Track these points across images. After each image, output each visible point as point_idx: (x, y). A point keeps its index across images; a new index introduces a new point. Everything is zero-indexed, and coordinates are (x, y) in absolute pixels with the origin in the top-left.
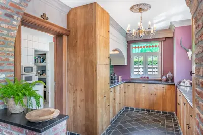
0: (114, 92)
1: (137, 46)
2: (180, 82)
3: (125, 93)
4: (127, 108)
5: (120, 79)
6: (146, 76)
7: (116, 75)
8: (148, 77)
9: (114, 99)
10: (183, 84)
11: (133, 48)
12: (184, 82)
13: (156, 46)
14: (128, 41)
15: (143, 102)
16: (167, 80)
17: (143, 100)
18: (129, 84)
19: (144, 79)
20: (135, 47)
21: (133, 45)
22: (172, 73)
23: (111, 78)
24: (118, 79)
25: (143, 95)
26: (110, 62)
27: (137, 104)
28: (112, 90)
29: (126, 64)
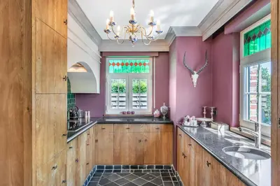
0: (78, 147)
1: (116, 62)
2: (182, 121)
3: (96, 141)
4: (100, 167)
5: (88, 116)
6: (131, 111)
7: (80, 111)
8: (132, 113)
9: (77, 161)
10: (188, 124)
11: (110, 64)
12: (188, 120)
13: (145, 64)
14: (101, 53)
15: (127, 154)
16: (160, 117)
17: (127, 150)
18: (104, 126)
19: (127, 115)
20: (114, 64)
21: (110, 60)
22: (168, 105)
23: (72, 116)
24: (83, 117)
25: (126, 144)
26: (69, 87)
27: (117, 158)
28: (73, 144)
29: (98, 92)
